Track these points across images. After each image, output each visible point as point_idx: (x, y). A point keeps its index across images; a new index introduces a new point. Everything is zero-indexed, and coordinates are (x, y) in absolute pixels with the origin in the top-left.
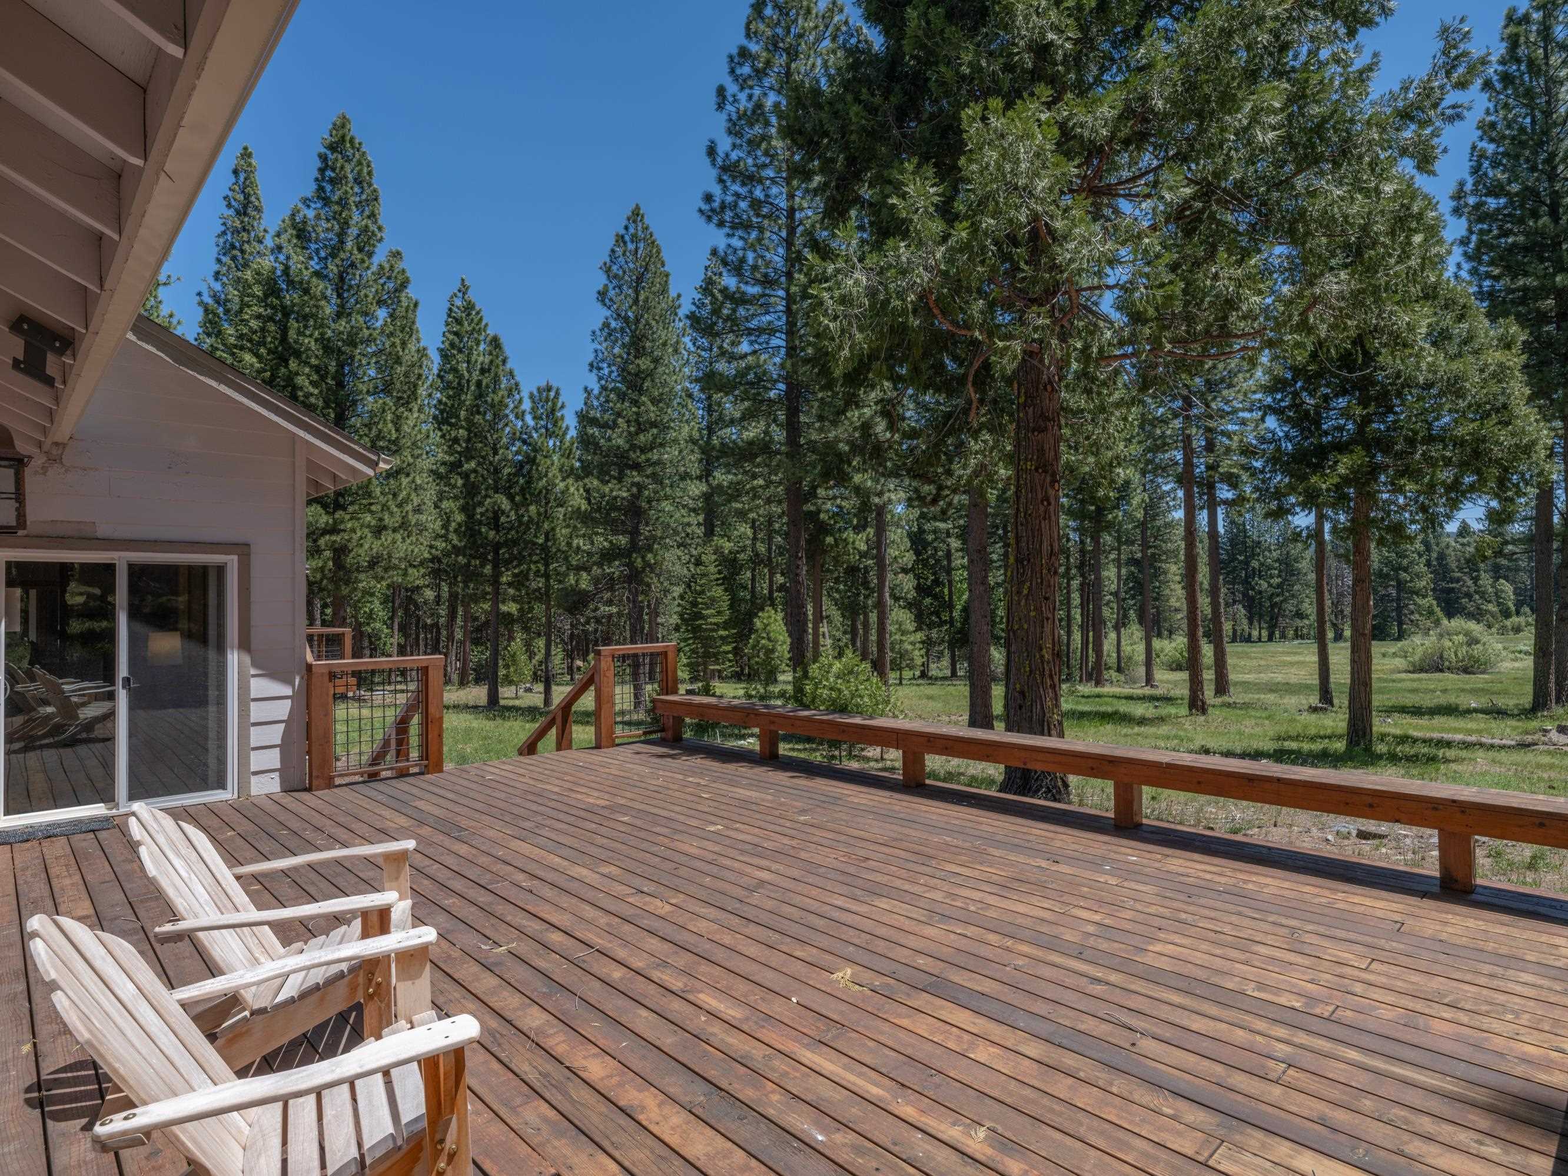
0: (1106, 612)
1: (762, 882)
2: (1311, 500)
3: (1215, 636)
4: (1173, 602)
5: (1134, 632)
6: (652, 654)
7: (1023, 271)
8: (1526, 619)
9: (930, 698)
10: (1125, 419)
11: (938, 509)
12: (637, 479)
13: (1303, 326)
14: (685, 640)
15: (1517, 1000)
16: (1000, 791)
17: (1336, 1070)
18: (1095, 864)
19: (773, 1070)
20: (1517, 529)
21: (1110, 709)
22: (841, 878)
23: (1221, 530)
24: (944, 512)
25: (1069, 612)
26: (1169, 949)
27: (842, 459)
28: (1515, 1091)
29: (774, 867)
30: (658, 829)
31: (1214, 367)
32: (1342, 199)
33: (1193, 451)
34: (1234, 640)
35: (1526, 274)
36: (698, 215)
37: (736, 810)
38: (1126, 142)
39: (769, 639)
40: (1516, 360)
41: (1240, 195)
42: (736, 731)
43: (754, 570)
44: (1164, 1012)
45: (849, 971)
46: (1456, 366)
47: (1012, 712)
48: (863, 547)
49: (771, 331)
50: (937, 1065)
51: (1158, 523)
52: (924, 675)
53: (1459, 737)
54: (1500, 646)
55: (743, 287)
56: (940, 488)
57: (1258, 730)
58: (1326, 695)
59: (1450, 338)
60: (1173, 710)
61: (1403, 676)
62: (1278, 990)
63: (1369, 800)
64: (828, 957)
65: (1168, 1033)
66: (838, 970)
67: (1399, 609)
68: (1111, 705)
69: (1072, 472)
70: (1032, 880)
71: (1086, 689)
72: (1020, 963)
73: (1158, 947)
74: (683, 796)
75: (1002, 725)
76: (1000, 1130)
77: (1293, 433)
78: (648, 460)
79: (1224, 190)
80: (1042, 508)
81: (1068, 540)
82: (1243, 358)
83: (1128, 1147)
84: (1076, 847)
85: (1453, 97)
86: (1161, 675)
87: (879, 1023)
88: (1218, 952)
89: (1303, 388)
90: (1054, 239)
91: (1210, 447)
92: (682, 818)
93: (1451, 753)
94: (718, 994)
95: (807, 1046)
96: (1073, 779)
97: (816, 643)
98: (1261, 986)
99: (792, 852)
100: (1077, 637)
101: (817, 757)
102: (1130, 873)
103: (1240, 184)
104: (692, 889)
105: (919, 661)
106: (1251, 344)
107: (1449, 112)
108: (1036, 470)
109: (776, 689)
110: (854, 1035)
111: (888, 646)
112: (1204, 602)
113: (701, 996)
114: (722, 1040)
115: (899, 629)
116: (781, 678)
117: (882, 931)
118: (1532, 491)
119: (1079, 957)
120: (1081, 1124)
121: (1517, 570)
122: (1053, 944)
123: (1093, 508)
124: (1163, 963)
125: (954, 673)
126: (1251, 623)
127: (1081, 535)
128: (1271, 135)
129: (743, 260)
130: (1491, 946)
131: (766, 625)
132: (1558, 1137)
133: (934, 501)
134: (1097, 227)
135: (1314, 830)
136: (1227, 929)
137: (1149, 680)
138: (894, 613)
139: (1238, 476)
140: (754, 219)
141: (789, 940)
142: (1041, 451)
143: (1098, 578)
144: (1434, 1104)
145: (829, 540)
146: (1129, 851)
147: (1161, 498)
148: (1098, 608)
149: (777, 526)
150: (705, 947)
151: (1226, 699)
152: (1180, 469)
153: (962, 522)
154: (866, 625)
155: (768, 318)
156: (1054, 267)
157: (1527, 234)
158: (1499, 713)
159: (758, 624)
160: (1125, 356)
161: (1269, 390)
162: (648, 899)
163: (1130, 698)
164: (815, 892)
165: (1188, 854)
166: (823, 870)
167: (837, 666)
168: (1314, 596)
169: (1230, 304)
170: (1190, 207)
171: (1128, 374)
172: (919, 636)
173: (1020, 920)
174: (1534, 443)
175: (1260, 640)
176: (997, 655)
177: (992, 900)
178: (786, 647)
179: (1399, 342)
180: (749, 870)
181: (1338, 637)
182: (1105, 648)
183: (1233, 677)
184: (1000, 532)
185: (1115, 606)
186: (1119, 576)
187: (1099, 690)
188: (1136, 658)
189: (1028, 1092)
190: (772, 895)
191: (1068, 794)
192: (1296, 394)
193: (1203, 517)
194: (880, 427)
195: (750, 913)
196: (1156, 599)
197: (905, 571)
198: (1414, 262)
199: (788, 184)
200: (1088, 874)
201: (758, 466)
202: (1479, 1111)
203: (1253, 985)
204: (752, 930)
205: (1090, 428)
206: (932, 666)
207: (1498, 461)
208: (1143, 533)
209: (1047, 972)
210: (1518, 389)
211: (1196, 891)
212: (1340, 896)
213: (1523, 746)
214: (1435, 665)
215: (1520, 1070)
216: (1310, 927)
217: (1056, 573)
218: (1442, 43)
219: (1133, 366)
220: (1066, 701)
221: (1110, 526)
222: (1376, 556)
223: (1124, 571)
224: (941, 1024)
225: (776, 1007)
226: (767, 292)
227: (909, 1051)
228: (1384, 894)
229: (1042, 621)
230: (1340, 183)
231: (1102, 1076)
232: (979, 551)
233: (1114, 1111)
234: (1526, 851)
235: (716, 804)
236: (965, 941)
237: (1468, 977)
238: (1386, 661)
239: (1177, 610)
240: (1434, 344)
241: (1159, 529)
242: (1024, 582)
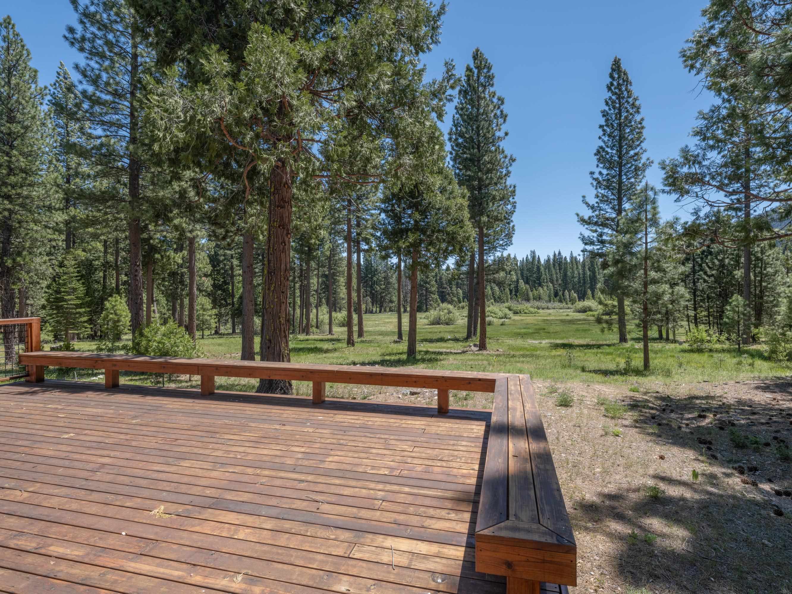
0: (312, 300)
1: (104, 465)
2: (398, 253)
3: (358, 311)
4: (342, 295)
5: (324, 309)
6: (21, 325)
7: (275, 121)
8: (465, 304)
9: (220, 345)
10: (323, 207)
11: (226, 243)
12: (9, 206)
13: (396, 176)
14: (50, 315)
15: (461, 453)
16: (256, 392)
17: (401, 498)
18: (303, 423)
19: (106, 581)
20: (464, 269)
21: (312, 346)
22: (159, 453)
23: (362, 263)
24: (229, 245)
25: (294, 299)
26: (336, 458)
27: (167, 209)
28: (459, 489)
29: (112, 454)
30: (20, 443)
31: (361, 188)
32: (411, 123)
33: (351, 226)
34: (366, 313)
35: (470, 170)
36: (63, 39)
37: (86, 422)
38: (326, 72)
39: (116, 314)
40: (466, 203)
41: (372, 111)
42: (90, 372)
43: (105, 271)
44: (333, 489)
45: (162, 507)
46: (448, 203)
47: (264, 350)
48: (180, 261)
49: (121, 126)
50: (216, 548)
51: (337, 258)
52: (217, 333)
53: (444, 350)
54: (458, 314)
55: (98, 94)
56: (227, 232)
57: (374, 352)
58: (400, 336)
59: (446, 191)
60: (340, 345)
61: (427, 326)
62: (379, 468)
63: (414, 379)
64: (148, 502)
65: (333, 499)
66: (155, 508)
67: (426, 299)
68: (314, 344)
69: (297, 229)
70: (272, 436)
71: (302, 337)
72: (264, 481)
73: (331, 459)
74: (44, 418)
75: (259, 357)
76: (250, 572)
77: (391, 222)
78: (19, 194)
79: (367, 107)
80: (281, 247)
81: (295, 264)
82: (372, 186)
83: (313, 560)
84: (294, 416)
85: (449, 92)
86: (336, 329)
87: (181, 533)
88: (356, 455)
89: (395, 203)
90: (292, 110)
91: (358, 225)
92: (41, 433)
93: (441, 357)
94: (65, 543)
95: (131, 560)
96: (294, 383)
97: (149, 316)
98: (373, 467)
99: (126, 443)
100: (298, 311)
101: (148, 384)
102: (320, 425)
103: (373, 106)
104: (48, 479)
105: (214, 325)
106: (376, 180)
107: (448, 97)
108: (279, 227)
109: (120, 344)
110: (164, 544)
111: (195, 317)
112: (354, 295)
113: (52, 548)
114: (67, 573)
115: (202, 308)
116: (124, 337)
117: (186, 479)
118: (469, 254)
119: (294, 471)
120: (292, 556)
121: (464, 285)
122: (282, 468)
123: (307, 249)
124: (333, 466)
125: (234, 331)
126: (373, 305)
127: (300, 261)
128: (387, 86)
129: (99, 77)
130: (453, 433)
131: (114, 306)
132: (472, 504)
133: (224, 238)
134: (313, 109)
135: (395, 393)
136: (360, 444)
137: (330, 332)
138: (199, 299)
139: (369, 239)
140: (108, 53)
141: (121, 497)
142: (282, 218)
143: (309, 283)
144: (435, 503)
145: (157, 256)
146: (319, 414)
147: (338, 246)
148: (308, 298)
149: (122, 246)
150: (56, 515)
151: (362, 339)
152: (346, 234)
153: (239, 251)
154: (182, 306)
155: (117, 117)
156: (291, 124)
157: (470, 154)
158: (456, 340)
159: (107, 304)
160: (323, 176)
161: (383, 201)
162: (8, 492)
163: (322, 340)
164: (141, 465)
165: (345, 412)
166: (148, 450)
167: (163, 328)
168: (397, 294)
169: (368, 160)
170: (353, 111)
171: (324, 185)
172: (215, 311)
173: (265, 458)
174: (470, 236)
175: (376, 312)
176: (257, 321)
177: (250, 450)
178: (128, 319)
179: (429, 189)
180: (94, 458)
181: (405, 311)
182: (311, 316)
183: (365, 329)
184: (260, 257)
185: (316, 296)
186: (318, 282)
187: (308, 337)
188: (324, 321)
189: (266, 548)
190: (111, 472)
191: (292, 389)
192: (393, 205)
193: (355, 256)
194: (192, 194)
195: (92, 485)
196: (334, 294)
197: (206, 275)
198: (435, 157)
199: (133, 38)
200: (299, 429)
201: (109, 207)
202: (448, 501)
203: (370, 468)
204: (95, 496)
205: (307, 209)
206: (222, 328)
207: (460, 242)
208: (329, 262)
209: (278, 482)
210: (466, 214)
211: (348, 429)
212: (404, 421)
213: (464, 352)
214: (437, 322)
215: (461, 480)
216: (392, 437)
217: (288, 279)
218: (446, 69)
219: (327, 182)
220: (292, 343)
221: (314, 258)
222: (419, 276)
223: (320, 280)
224: (218, 524)
225: (111, 541)
226: (117, 100)
227: (199, 545)
228: (419, 418)
229: (280, 303)
230: (411, 117)
231: (302, 528)
232: (248, 267)
233: (308, 545)
234: (463, 393)
235: (69, 420)
236: (234, 475)
237: (446, 447)
238: (421, 320)
239: (343, 299)
240: (441, 192)
241: (336, 261)
242: (272, 284)
